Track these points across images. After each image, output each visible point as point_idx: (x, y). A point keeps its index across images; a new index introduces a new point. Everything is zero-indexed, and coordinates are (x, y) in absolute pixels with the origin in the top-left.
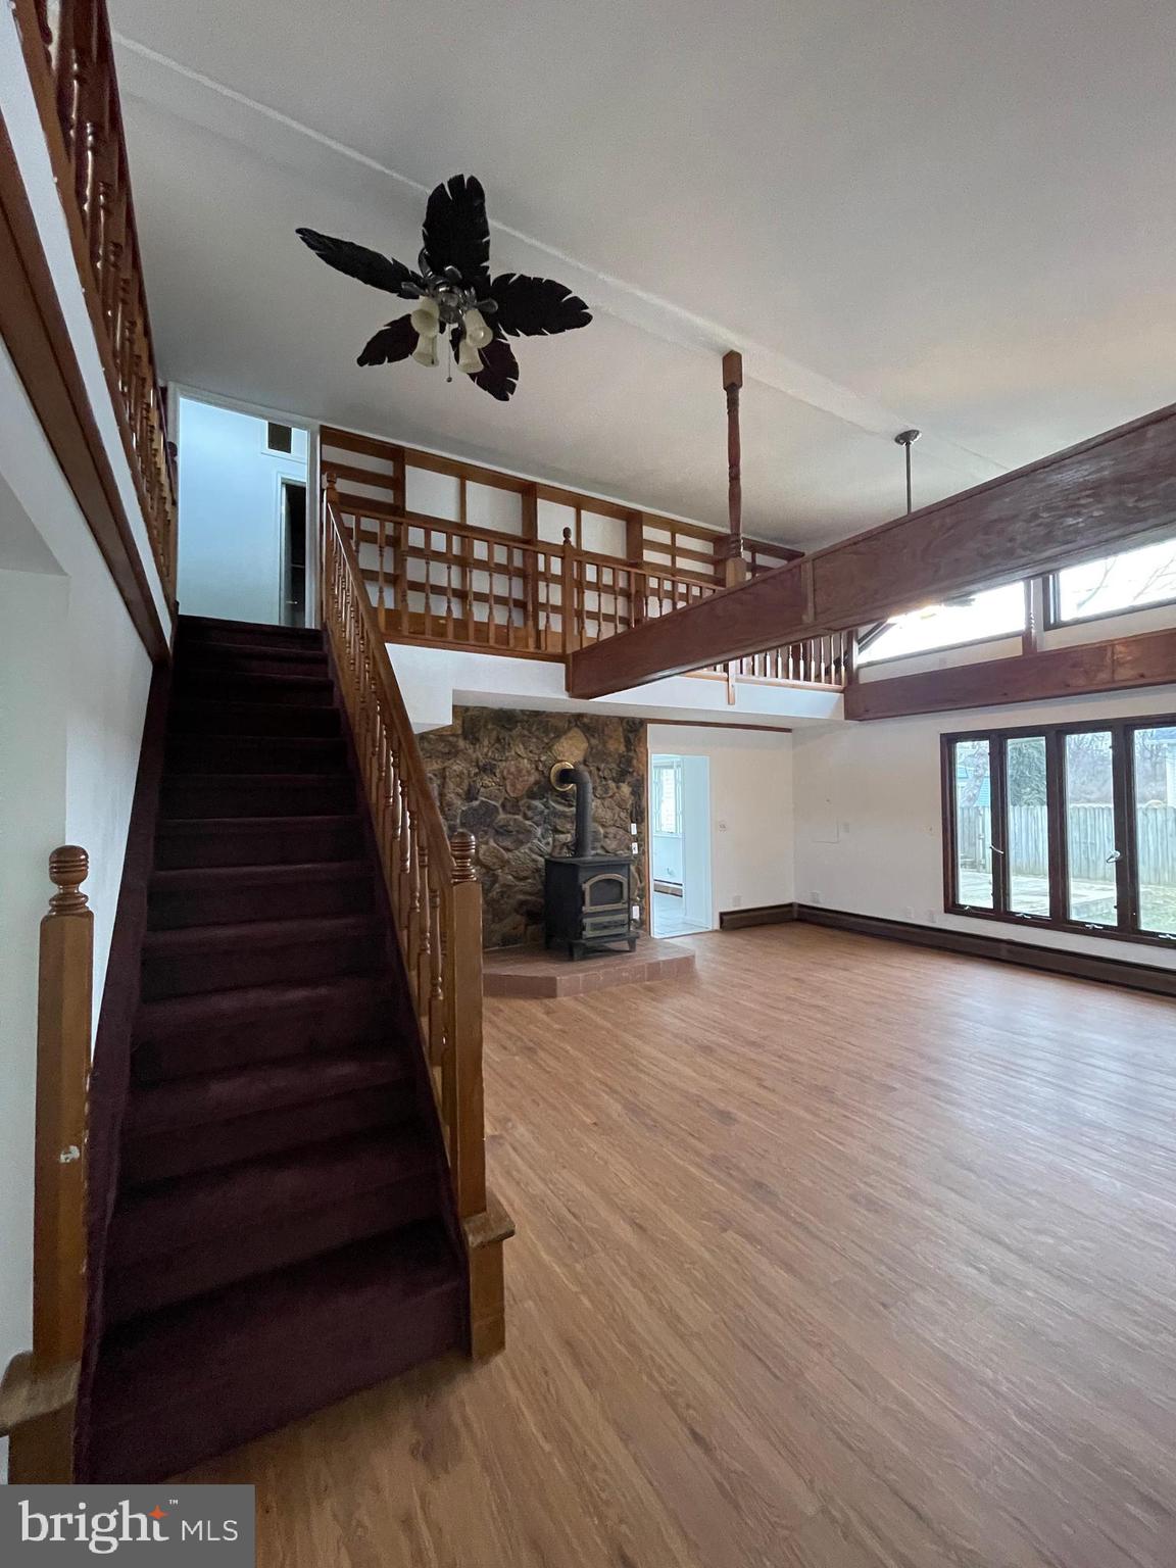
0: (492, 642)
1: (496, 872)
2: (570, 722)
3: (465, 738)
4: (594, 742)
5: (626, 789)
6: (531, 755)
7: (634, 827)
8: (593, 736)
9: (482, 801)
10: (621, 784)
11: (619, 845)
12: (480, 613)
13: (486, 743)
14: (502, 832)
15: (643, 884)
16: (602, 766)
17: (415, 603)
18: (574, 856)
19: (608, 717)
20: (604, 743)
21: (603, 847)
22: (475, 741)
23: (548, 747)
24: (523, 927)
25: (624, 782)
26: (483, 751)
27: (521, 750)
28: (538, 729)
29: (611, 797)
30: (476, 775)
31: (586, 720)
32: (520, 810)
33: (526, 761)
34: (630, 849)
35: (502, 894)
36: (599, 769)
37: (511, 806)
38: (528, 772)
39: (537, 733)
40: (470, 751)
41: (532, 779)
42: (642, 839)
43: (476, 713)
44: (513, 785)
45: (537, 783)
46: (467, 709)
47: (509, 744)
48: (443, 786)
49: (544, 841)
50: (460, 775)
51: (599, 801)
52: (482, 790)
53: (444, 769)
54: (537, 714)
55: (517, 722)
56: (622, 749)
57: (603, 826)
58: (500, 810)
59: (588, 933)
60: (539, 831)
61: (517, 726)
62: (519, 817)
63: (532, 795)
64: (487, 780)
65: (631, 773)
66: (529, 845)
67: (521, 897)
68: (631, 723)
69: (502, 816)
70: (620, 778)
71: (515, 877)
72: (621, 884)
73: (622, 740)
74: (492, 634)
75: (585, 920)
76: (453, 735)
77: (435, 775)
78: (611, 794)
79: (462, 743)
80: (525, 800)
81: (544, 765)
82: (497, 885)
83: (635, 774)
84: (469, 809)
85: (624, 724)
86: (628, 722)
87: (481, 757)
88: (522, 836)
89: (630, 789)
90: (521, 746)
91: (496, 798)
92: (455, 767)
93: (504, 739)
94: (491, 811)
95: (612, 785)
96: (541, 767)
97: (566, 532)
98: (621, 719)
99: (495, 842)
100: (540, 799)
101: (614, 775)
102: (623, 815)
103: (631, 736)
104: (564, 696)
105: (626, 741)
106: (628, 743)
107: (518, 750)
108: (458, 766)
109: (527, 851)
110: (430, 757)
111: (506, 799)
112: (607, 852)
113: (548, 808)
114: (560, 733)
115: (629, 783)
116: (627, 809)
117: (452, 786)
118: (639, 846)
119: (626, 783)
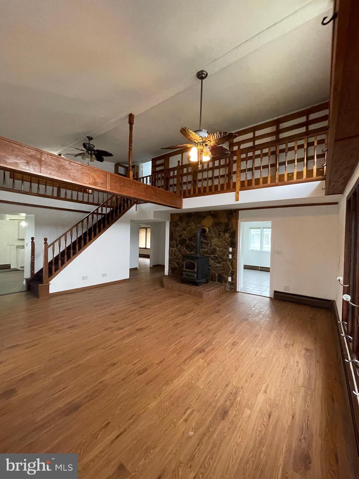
2: (207, 214)
4: (215, 219)
5: (227, 235)
7: (231, 250)
8: (215, 217)
9: (183, 238)
10: (226, 233)
11: (224, 254)
13: (184, 222)
14: (187, 247)
15: (234, 270)
16: (219, 227)
20: (219, 220)
21: (217, 254)
22: (182, 222)
23: (201, 222)
26: (184, 224)
27: (193, 224)
28: (198, 217)
29: (222, 237)
30: (182, 231)
31: (212, 213)
32: (192, 241)
33: (194, 226)
34: (228, 256)
37: (191, 239)
40: (181, 225)
42: (234, 253)
43: (182, 214)
46: (180, 214)
51: (218, 239)
52: (183, 235)
54: (197, 213)
55: (192, 215)
56: (226, 221)
57: (218, 247)
58: (187, 240)
61: (192, 217)
62: (192, 243)
64: (184, 232)
65: (230, 230)
68: (230, 212)
69: (188, 242)
70: (226, 231)
73: (226, 218)
76: (177, 221)
79: (179, 223)
83: (232, 230)
84: (180, 239)
85: (226, 212)
86: (228, 211)
88: (192, 248)
89: (229, 235)
90: (193, 222)
91: (186, 237)
92: (177, 229)
93: (189, 221)
94: (184, 240)
95: (222, 233)
99: (186, 249)
101: (223, 230)
102: (226, 244)
103: (230, 216)
106: (228, 218)
108: (178, 229)
114: (204, 218)
115: (229, 233)
116: (228, 242)
117: (177, 234)
118: (232, 256)
119: (228, 233)
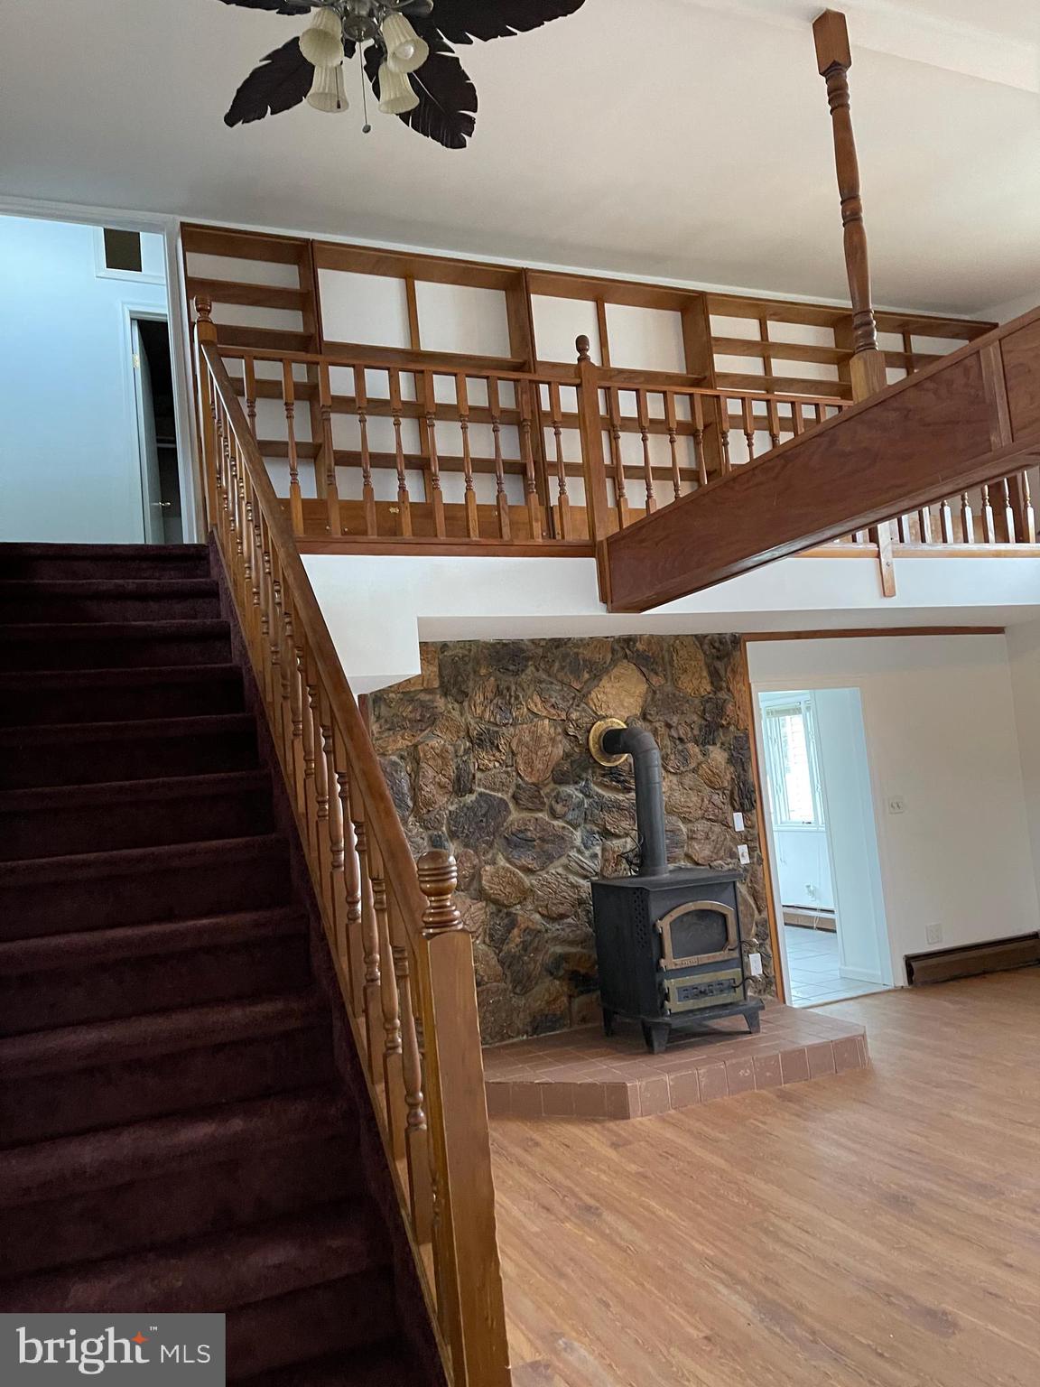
0: (475, 537)
1: (513, 910)
2: (613, 651)
3: (445, 694)
4: (655, 680)
5: (718, 755)
6: (553, 711)
7: (738, 821)
8: (656, 674)
9: (481, 794)
10: (711, 748)
11: (716, 851)
12: (451, 490)
13: (479, 698)
14: (517, 842)
15: (764, 915)
16: (675, 720)
17: (348, 485)
18: (640, 874)
19: (677, 637)
20: (675, 681)
21: (688, 856)
22: (462, 696)
23: (582, 696)
24: (565, 999)
25: (714, 744)
26: (478, 711)
27: (536, 705)
28: (562, 668)
29: (694, 771)
30: (466, 751)
31: (639, 646)
32: (543, 803)
33: (546, 721)
34: (734, 855)
35: (525, 947)
36: (669, 726)
37: (529, 797)
38: (553, 740)
39: (560, 675)
40: (456, 714)
41: (559, 751)
42: (756, 838)
43: (460, 652)
44: (530, 764)
45: (567, 755)
46: (444, 646)
47: (517, 698)
48: (415, 774)
49: (587, 853)
50: (442, 755)
51: (674, 779)
52: (479, 775)
53: (415, 746)
54: (557, 643)
55: (528, 659)
56: (706, 687)
57: (685, 820)
58: (512, 806)
59: (674, 1005)
60: (578, 836)
61: (526, 666)
62: (543, 816)
63: (561, 778)
64: (486, 758)
65: (726, 728)
66: (564, 860)
67: (559, 949)
68: (717, 645)
69: (515, 815)
70: (708, 735)
71: (542, 915)
72: (724, 917)
73: (705, 674)
74: (473, 525)
75: (666, 983)
76: (427, 691)
77: (402, 757)
78: (693, 765)
79: (440, 703)
80: (552, 785)
81: (578, 727)
82: (516, 931)
83: (732, 728)
84: (461, 809)
85: (706, 647)
86: (712, 644)
87: (472, 722)
88: (548, 846)
89: (726, 755)
90: (537, 698)
91: (502, 787)
92: (434, 743)
93: (508, 689)
94: (495, 809)
95: (694, 749)
96: (571, 731)
97: (581, 343)
98: (700, 639)
99: (508, 860)
100: (576, 783)
101: (696, 732)
102: (717, 799)
103: (719, 665)
104: (599, 610)
105: (710, 674)
106: (715, 676)
107: (532, 706)
108: (437, 741)
109: (560, 870)
110: (389, 729)
111: (518, 786)
112: (698, 864)
113: (588, 796)
114: (598, 673)
115: (722, 744)
116: (724, 788)
117: (431, 773)
118: (751, 850)
119: (719, 745)
